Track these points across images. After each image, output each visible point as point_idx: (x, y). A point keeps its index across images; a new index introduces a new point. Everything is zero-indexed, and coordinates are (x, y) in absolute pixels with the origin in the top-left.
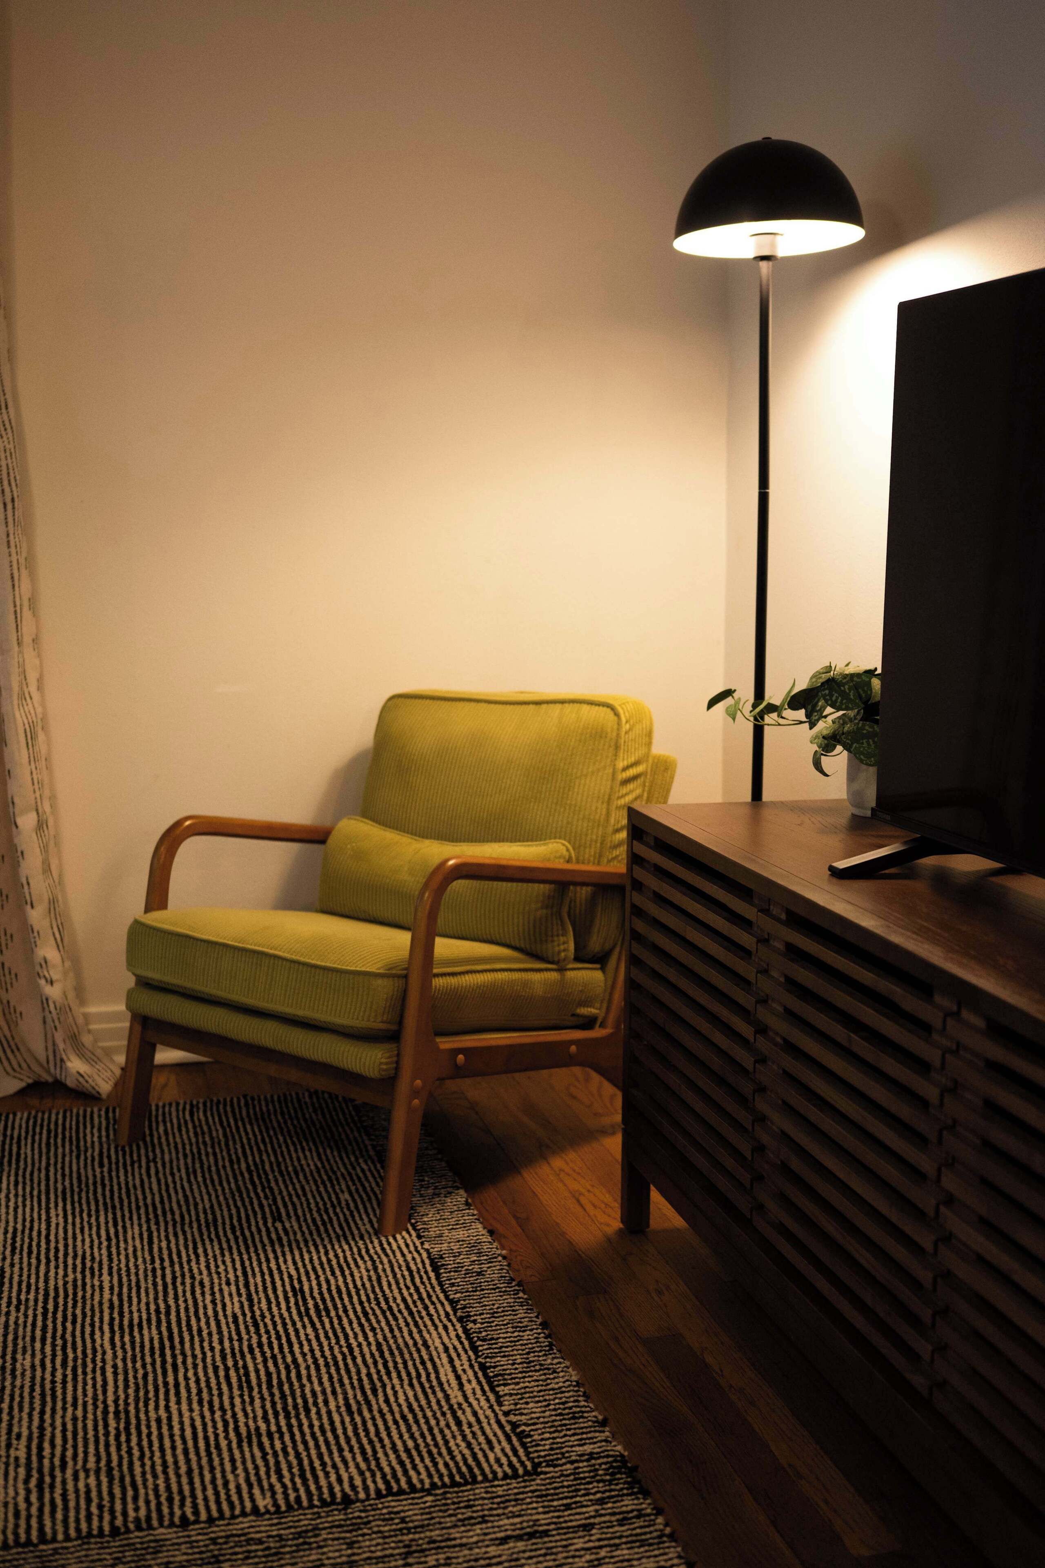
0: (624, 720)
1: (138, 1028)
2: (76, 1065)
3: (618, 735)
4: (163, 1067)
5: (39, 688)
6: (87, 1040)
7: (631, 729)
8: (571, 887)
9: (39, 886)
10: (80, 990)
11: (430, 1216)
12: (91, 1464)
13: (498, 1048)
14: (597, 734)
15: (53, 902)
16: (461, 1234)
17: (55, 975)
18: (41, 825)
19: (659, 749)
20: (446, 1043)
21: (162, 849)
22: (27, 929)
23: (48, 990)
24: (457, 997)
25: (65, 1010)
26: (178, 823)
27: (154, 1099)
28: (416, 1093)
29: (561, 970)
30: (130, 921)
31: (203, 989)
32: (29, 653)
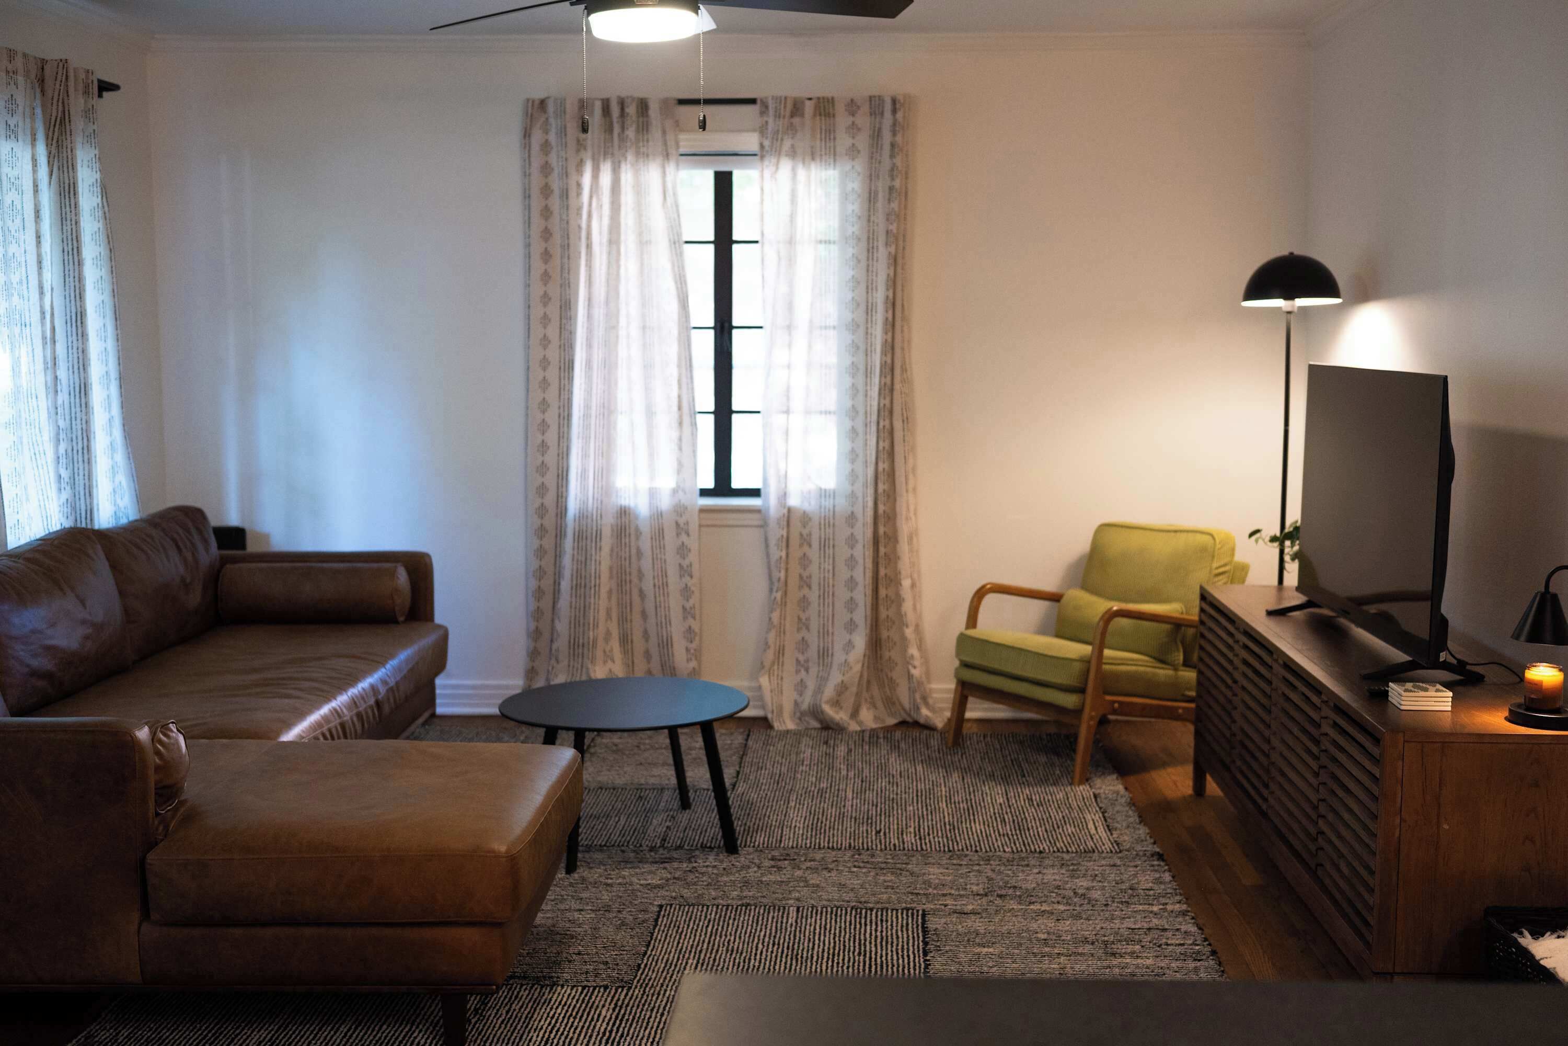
0: (1218, 541)
1: (960, 689)
2: (925, 711)
3: (1214, 551)
4: (969, 720)
5: (915, 514)
6: (931, 701)
7: (1221, 548)
8: (1183, 628)
9: (911, 617)
10: (928, 674)
11: (1098, 782)
12: (940, 834)
13: (1137, 703)
14: (1203, 549)
15: (917, 626)
16: (1111, 788)
17: (917, 663)
18: (913, 586)
19: (1239, 557)
20: (1108, 698)
21: (975, 599)
22: (904, 638)
23: (913, 671)
24: (1117, 676)
25: (920, 683)
26: (983, 587)
27: (965, 731)
28: (1091, 718)
29: (1176, 669)
30: (957, 633)
31: (992, 666)
32: (911, 495)
